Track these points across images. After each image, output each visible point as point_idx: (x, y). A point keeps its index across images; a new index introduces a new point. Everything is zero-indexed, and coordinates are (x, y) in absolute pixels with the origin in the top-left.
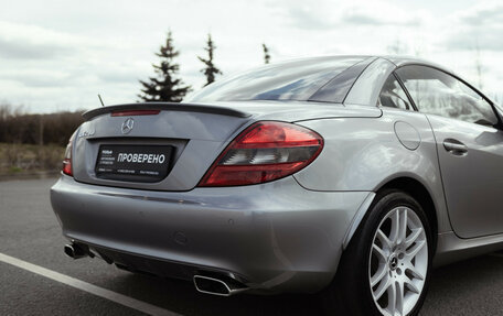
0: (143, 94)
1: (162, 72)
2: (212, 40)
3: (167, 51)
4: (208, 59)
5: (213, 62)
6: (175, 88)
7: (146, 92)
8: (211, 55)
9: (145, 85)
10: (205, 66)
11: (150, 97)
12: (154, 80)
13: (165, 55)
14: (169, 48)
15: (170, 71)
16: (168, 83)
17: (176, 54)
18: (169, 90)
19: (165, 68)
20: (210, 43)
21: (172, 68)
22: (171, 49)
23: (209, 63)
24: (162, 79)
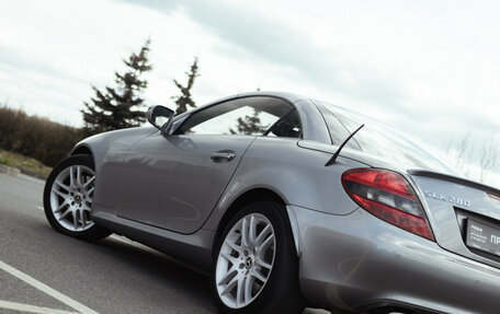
0: (92, 104)
1: (124, 85)
2: (198, 65)
3: (138, 62)
4: (185, 86)
5: (190, 91)
6: (134, 109)
7: (97, 103)
8: (191, 82)
9: (99, 94)
10: (180, 94)
11: (98, 109)
12: (111, 91)
13: (135, 66)
14: (142, 58)
15: (134, 86)
16: (127, 99)
17: (149, 68)
18: (127, 109)
19: (129, 80)
20: (194, 68)
21: (138, 83)
22: (145, 60)
23: (185, 91)
24: (120, 93)
